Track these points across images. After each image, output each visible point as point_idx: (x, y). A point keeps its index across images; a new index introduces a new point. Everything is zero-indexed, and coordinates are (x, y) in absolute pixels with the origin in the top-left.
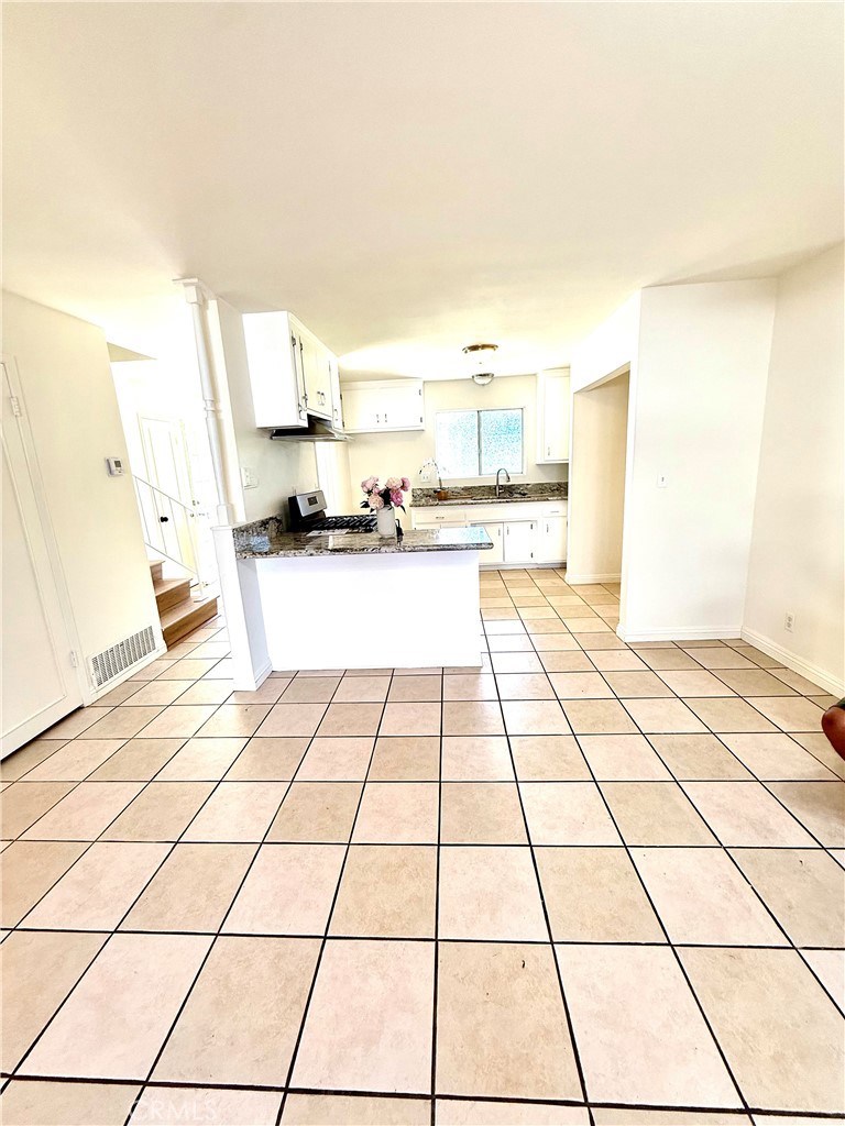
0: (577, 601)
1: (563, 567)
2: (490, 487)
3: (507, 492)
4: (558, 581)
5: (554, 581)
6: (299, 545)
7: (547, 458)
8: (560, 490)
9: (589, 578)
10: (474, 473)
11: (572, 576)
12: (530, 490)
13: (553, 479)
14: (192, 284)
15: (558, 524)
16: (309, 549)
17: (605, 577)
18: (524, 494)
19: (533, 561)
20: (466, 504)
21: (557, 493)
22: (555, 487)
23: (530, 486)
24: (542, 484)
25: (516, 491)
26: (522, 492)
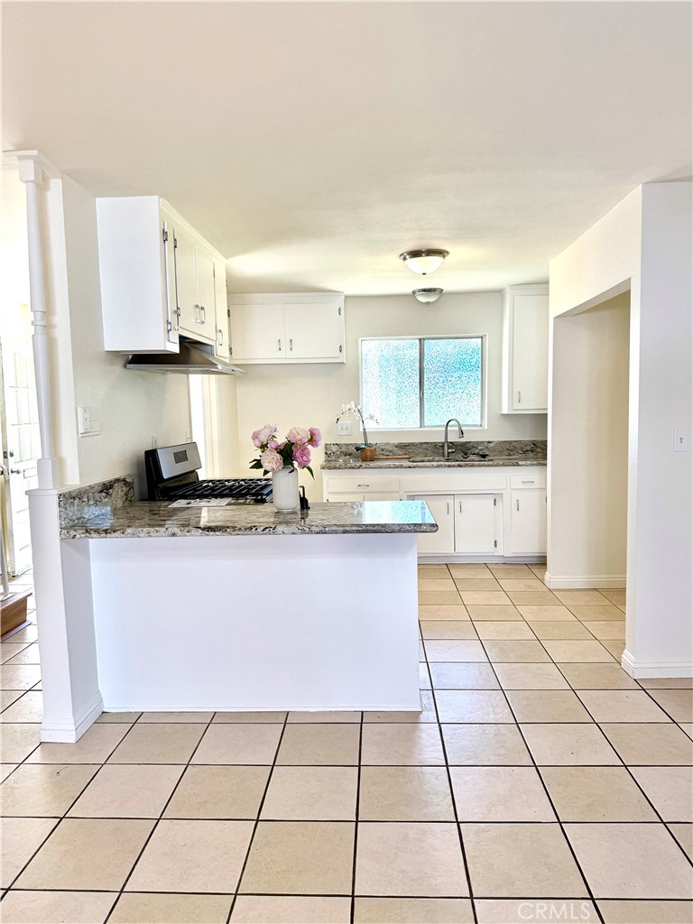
0: (563, 614)
1: (542, 562)
2: (435, 445)
3: (460, 452)
4: (535, 583)
5: (529, 582)
6: (157, 521)
7: (517, 406)
8: (535, 451)
9: (579, 579)
10: (412, 423)
11: (554, 576)
12: (493, 450)
13: (524, 435)
14: (30, 157)
16: (172, 526)
17: (602, 580)
18: (484, 456)
19: (500, 551)
20: (401, 467)
21: (531, 455)
22: (529, 448)
23: (492, 444)
24: (510, 442)
25: (472, 451)
26: (481, 453)
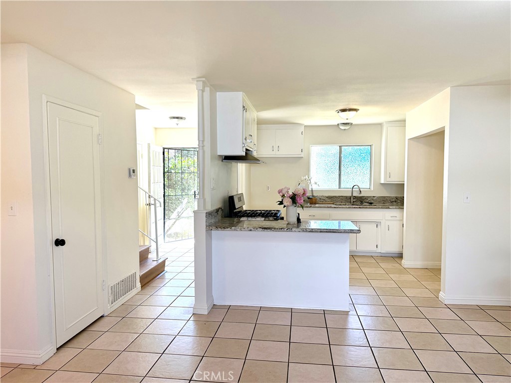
0: (411, 278)
1: (400, 256)
2: (346, 197)
3: (359, 201)
4: (397, 265)
5: (394, 265)
7: (388, 179)
8: (398, 202)
9: (419, 264)
10: (335, 186)
11: (406, 262)
12: (376, 201)
13: (392, 194)
14: (201, 81)
15: (395, 226)
17: (430, 264)
18: (371, 203)
19: (379, 250)
20: (331, 207)
21: (395, 203)
22: (394, 200)
23: (375, 198)
24: (385, 197)
25: (365, 201)
26: (370, 202)
